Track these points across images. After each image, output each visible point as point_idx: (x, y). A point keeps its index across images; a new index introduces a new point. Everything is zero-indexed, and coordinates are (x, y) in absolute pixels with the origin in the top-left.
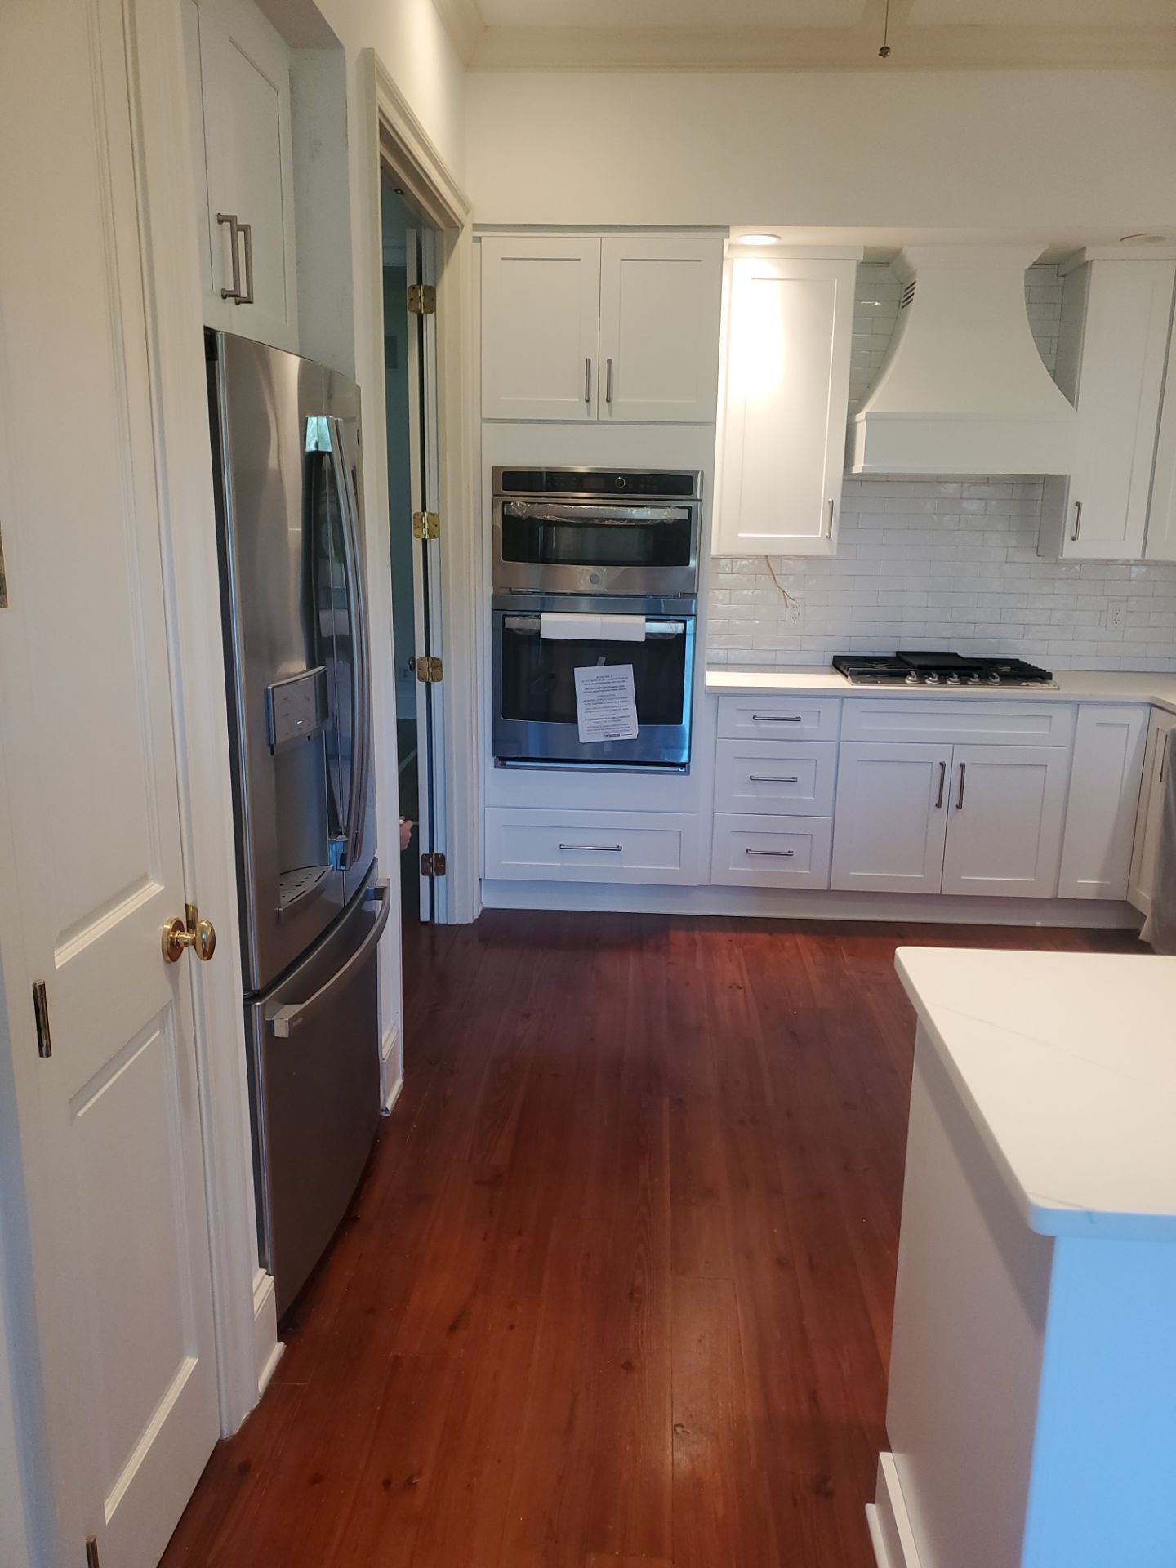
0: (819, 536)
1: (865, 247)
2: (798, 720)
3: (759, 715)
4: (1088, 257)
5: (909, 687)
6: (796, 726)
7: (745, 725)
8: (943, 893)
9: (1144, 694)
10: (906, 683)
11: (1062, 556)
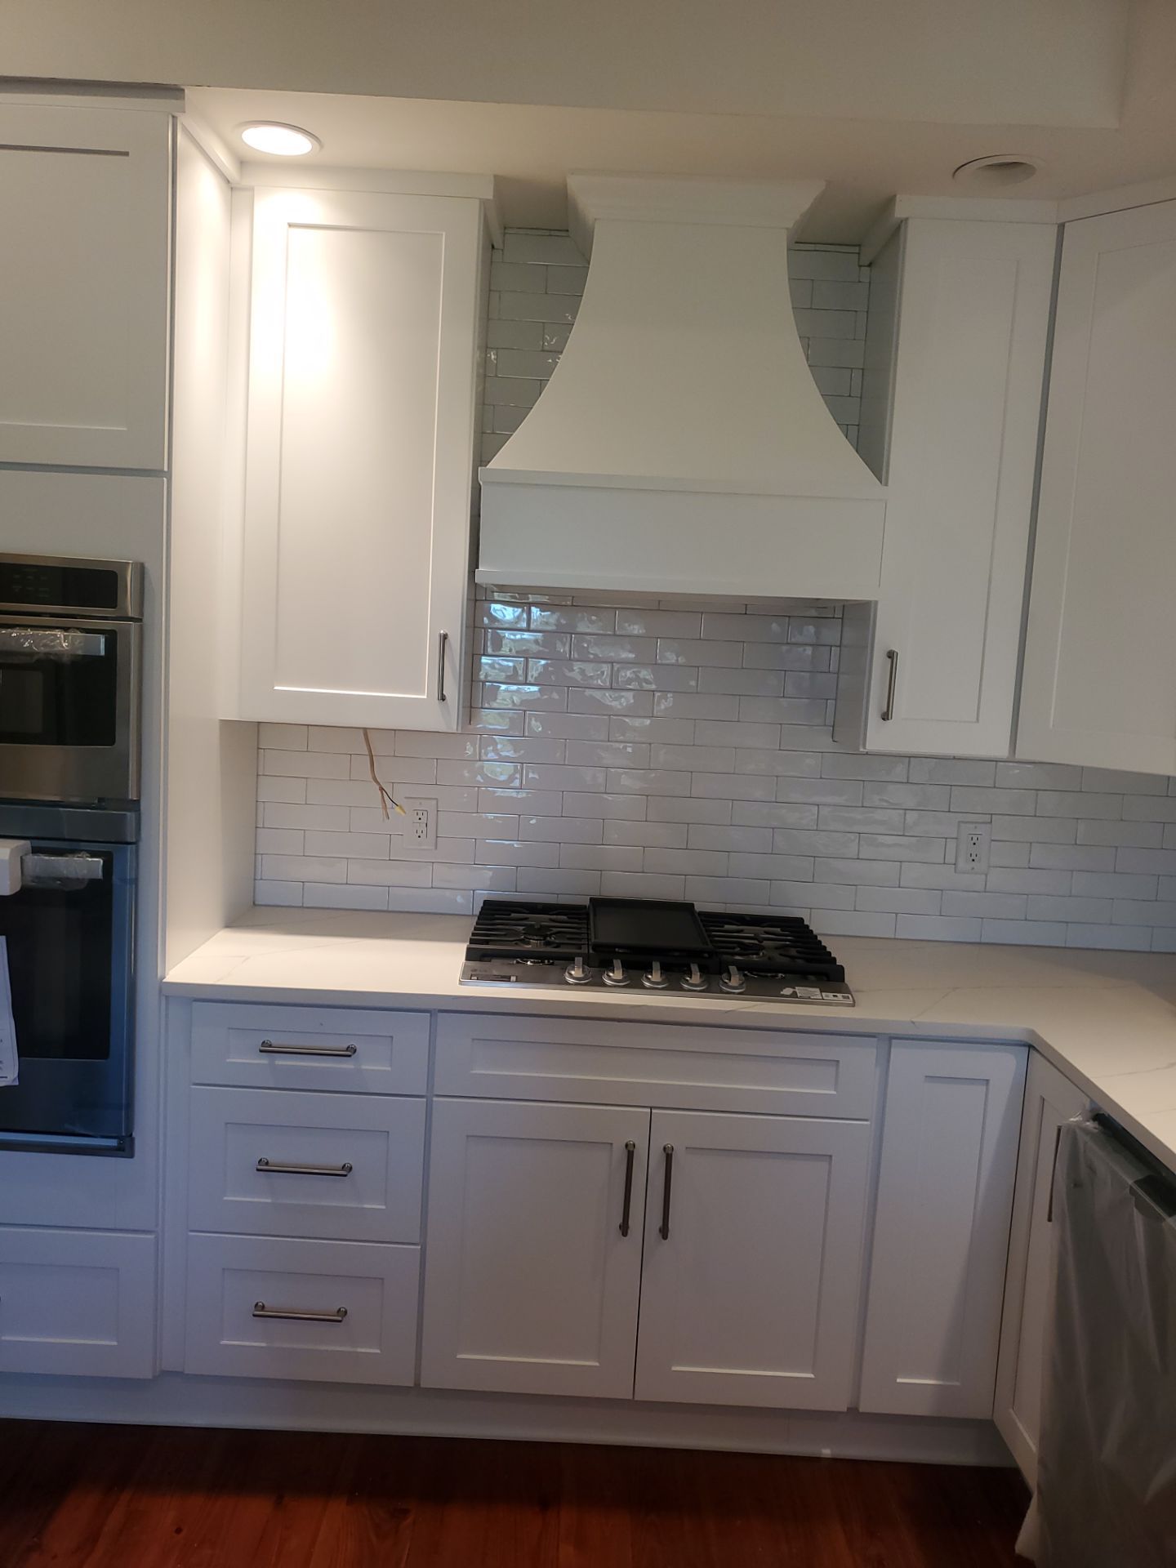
0: (425, 697)
2: (350, 1052)
3: (276, 1040)
4: (899, 212)
5: (568, 991)
6: (346, 1065)
7: (246, 1060)
8: (636, 1398)
11: (864, 747)
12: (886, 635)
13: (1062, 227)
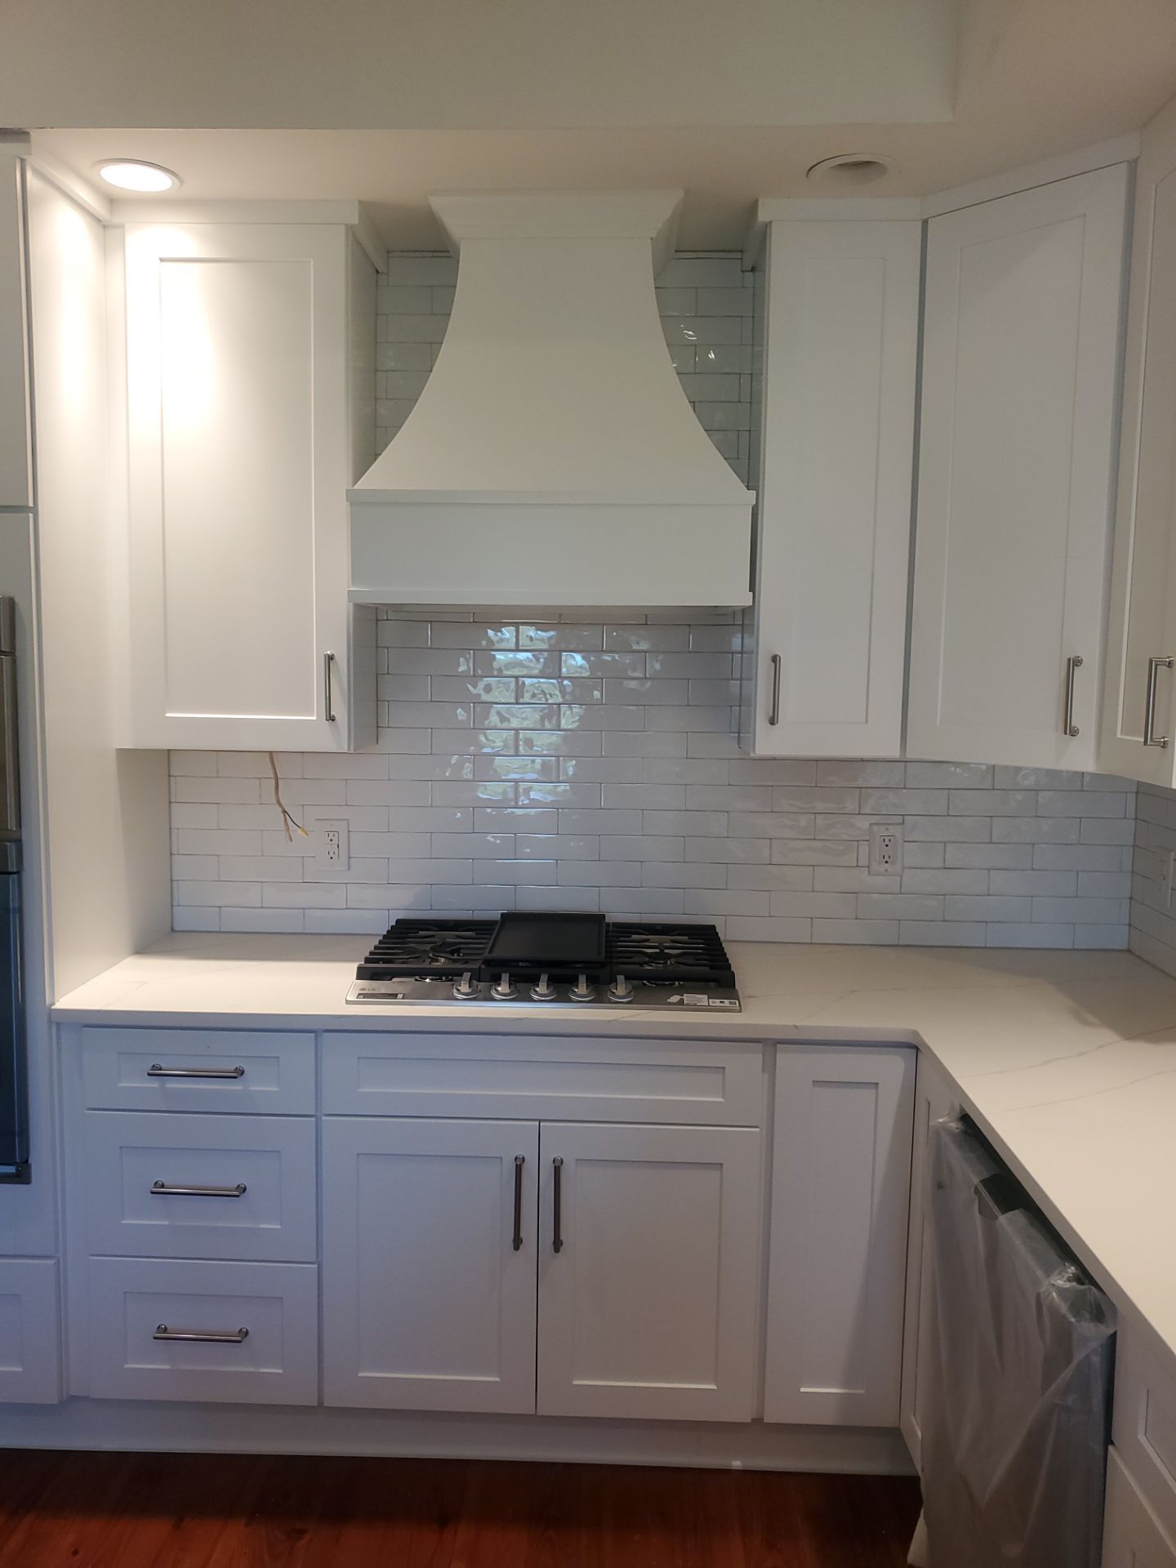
0: (314, 718)
1: (360, 202)
2: (240, 1072)
3: (162, 1063)
4: (763, 216)
6: (235, 1087)
7: (139, 1083)
8: (539, 1413)
9: (904, 1027)
11: (754, 751)
12: (769, 639)
13: (925, 223)
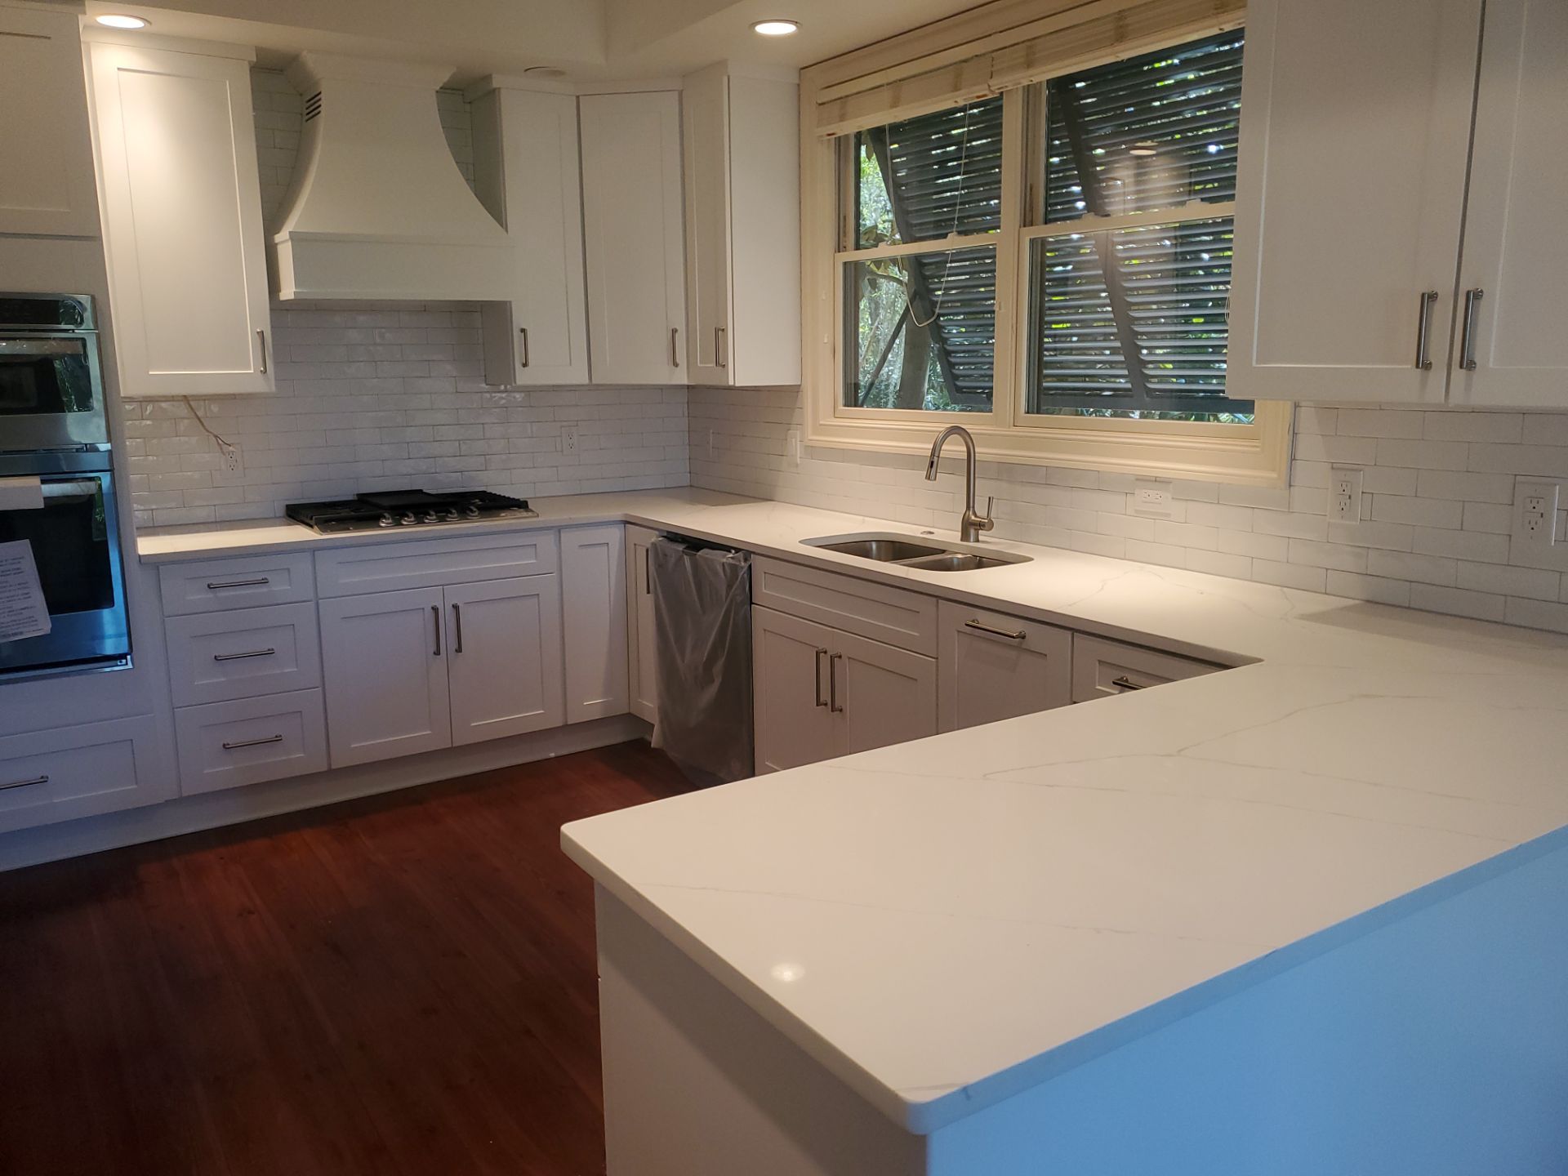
0: (252, 371)
1: (255, 47)
2: (265, 582)
3: (214, 581)
4: (495, 84)
5: (385, 530)
6: (263, 589)
8: (454, 746)
9: (617, 513)
10: (381, 527)
11: (515, 382)
12: (519, 319)
13: (578, 97)
